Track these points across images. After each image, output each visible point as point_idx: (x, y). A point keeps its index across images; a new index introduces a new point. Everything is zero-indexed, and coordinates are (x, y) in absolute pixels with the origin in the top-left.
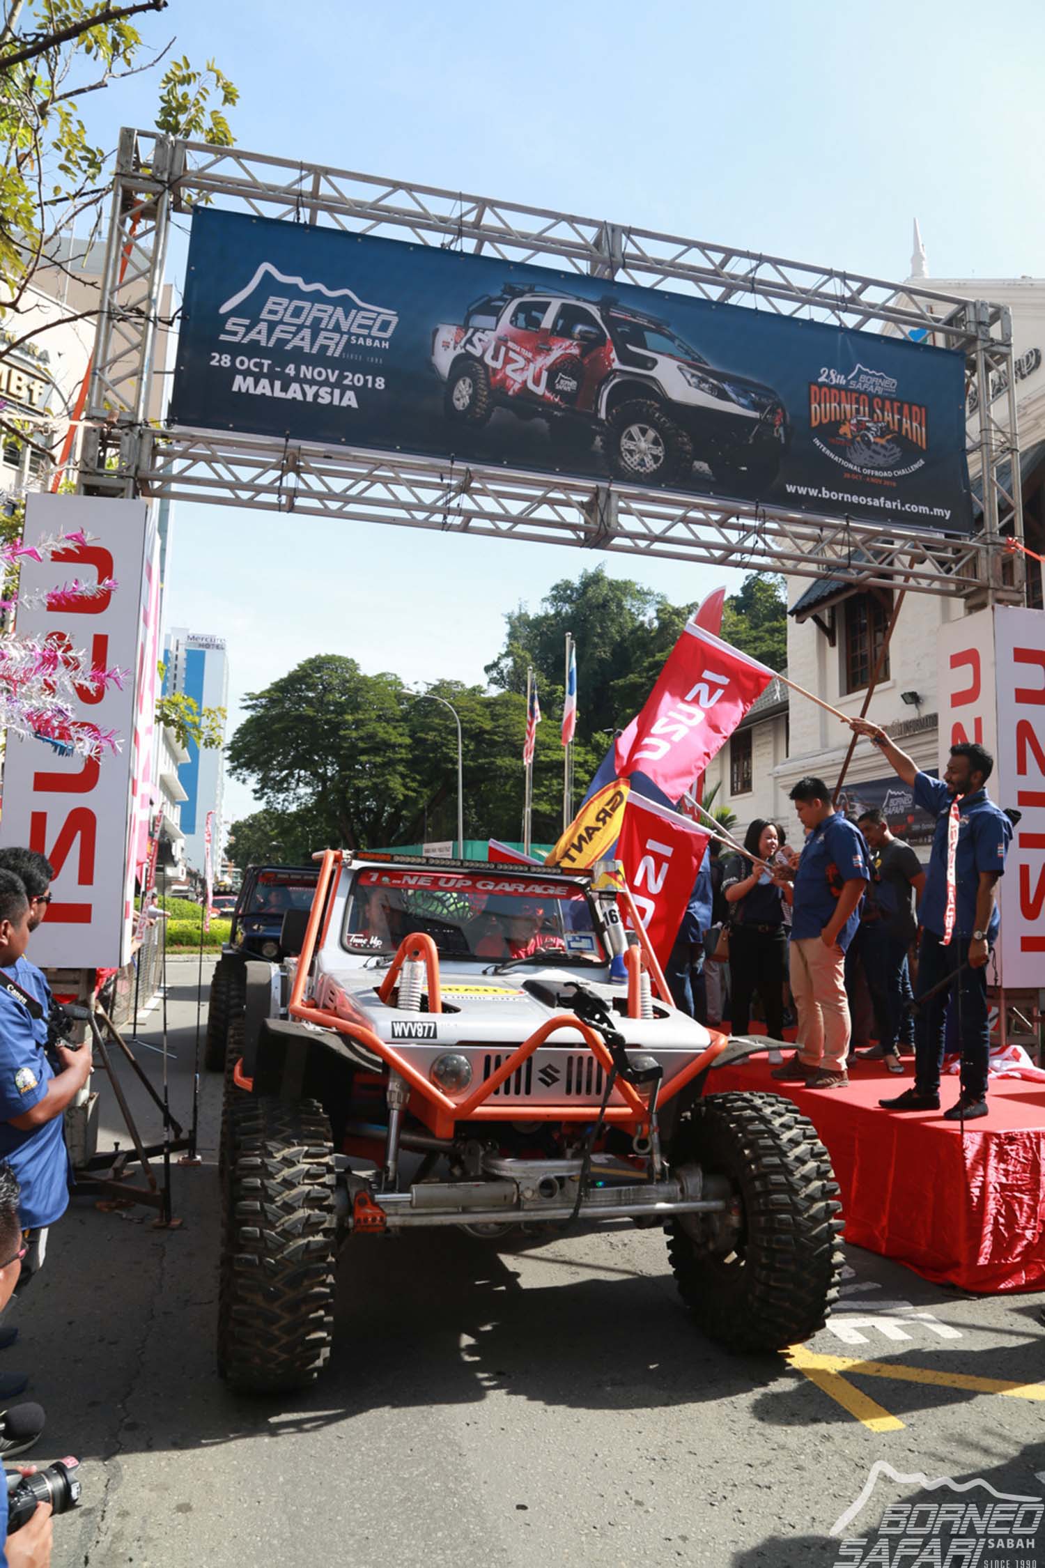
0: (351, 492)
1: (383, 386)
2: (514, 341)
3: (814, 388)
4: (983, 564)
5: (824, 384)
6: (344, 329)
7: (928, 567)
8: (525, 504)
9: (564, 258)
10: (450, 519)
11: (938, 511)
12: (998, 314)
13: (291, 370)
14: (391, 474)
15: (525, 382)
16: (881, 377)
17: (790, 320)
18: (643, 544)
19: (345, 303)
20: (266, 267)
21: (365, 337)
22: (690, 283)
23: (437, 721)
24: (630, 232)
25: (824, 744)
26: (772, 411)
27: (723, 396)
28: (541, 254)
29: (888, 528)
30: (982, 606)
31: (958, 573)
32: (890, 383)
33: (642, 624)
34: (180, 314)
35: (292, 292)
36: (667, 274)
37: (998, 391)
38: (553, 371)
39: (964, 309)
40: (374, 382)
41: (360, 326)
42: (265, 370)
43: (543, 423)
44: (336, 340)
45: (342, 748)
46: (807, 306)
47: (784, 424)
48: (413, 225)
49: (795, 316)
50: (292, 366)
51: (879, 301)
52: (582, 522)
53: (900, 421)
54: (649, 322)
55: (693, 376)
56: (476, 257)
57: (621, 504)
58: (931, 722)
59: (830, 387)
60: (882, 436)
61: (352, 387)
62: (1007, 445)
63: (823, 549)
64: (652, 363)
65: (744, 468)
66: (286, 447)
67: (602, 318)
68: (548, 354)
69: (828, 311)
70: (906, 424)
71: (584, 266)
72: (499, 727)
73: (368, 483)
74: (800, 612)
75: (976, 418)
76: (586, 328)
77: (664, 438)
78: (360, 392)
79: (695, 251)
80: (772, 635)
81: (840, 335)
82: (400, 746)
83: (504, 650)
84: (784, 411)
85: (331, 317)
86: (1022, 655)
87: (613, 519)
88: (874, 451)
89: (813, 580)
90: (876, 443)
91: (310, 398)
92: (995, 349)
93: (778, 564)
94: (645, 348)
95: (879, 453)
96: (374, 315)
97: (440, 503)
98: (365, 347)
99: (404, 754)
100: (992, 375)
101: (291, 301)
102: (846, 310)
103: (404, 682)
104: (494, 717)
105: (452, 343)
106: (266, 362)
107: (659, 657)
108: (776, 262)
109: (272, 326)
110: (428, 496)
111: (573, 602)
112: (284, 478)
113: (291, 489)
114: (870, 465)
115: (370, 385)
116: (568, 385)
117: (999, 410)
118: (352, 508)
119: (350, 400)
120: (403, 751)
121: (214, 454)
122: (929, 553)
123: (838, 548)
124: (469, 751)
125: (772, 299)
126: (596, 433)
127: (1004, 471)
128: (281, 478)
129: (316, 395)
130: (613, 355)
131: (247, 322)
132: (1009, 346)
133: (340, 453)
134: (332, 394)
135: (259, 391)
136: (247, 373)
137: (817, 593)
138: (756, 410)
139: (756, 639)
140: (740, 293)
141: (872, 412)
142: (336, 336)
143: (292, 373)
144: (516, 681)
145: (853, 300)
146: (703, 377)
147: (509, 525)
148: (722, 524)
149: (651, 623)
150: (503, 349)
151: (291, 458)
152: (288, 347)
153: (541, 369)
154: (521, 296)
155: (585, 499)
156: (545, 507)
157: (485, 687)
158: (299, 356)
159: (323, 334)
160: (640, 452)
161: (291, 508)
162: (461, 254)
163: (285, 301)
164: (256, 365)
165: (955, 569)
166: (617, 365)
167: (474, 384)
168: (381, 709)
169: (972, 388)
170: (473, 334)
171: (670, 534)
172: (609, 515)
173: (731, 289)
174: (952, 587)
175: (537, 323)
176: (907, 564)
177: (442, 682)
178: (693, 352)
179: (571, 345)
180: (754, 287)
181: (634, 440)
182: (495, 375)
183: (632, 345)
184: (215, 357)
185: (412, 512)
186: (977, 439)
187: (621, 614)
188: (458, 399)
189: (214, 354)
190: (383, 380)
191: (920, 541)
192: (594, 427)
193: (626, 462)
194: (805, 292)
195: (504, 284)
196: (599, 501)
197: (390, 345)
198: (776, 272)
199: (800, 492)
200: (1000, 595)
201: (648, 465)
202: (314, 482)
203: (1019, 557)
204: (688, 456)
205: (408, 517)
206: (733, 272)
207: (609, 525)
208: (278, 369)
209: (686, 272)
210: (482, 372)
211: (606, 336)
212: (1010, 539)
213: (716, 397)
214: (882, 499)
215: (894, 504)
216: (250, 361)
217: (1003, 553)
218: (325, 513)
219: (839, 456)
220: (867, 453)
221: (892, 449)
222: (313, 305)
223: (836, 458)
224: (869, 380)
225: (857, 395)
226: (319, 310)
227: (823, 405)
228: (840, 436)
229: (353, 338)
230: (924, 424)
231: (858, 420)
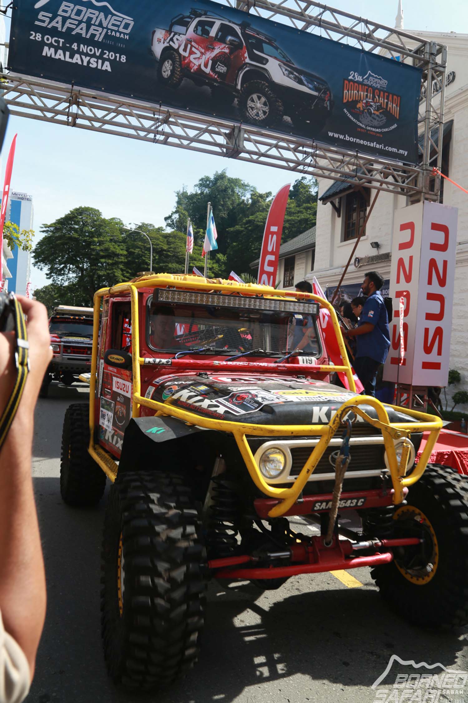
0: (106, 118)
1: (125, 61)
2: (195, 42)
3: (346, 82)
4: (420, 180)
5: (351, 80)
6: (105, 25)
7: (391, 179)
8: (196, 132)
10: (158, 137)
11: (401, 151)
12: (441, 50)
14: (128, 110)
15: (200, 65)
16: (380, 79)
17: (337, 43)
18: (255, 157)
19: (105, 10)
21: (116, 31)
22: (287, 18)
23: (140, 243)
25: (331, 265)
26: (325, 93)
27: (300, 82)
29: (377, 158)
30: (418, 201)
31: (407, 184)
32: (383, 83)
33: (243, 201)
34: (11, 5)
36: (276, 12)
38: (215, 60)
39: (424, 45)
40: (120, 58)
41: (113, 25)
42: (61, 45)
43: (207, 89)
44: (100, 31)
45: (92, 255)
46: (346, 37)
47: (329, 100)
49: (340, 42)
50: (76, 44)
52: (225, 143)
53: (387, 103)
54: (266, 38)
55: (286, 70)
57: (246, 136)
58: (386, 257)
59: (354, 82)
60: (377, 110)
61: (108, 60)
62: (438, 120)
63: (343, 167)
64: (265, 61)
65: (308, 122)
66: (72, 90)
67: (242, 33)
68: (213, 51)
69: (356, 41)
70: (390, 105)
72: (171, 248)
73: (116, 114)
74: (325, 199)
75: (425, 104)
77: (269, 102)
78: (113, 63)
81: (362, 54)
82: (121, 255)
83: (174, 210)
84: (330, 93)
85: (97, 17)
86: (435, 227)
87: (241, 142)
88: (373, 118)
90: (374, 114)
91: (85, 64)
92: (437, 68)
93: (321, 173)
94: (262, 52)
95: (375, 119)
96: (121, 19)
97: (153, 128)
100: (434, 82)
101: (75, 6)
102: (366, 41)
103: (124, 223)
104: (169, 243)
105: (162, 41)
106: (61, 41)
107: (251, 218)
108: (332, 11)
109: (65, 19)
110: (147, 124)
111: (210, 187)
112: (71, 108)
113: (74, 113)
114: (371, 125)
115: (118, 59)
116: (222, 69)
118: (107, 127)
119: (107, 67)
120: (122, 258)
121: (32, 91)
122: (395, 173)
123: (351, 166)
124: (156, 259)
125: (329, 31)
126: (235, 97)
127: (435, 133)
128: (69, 107)
129: (89, 62)
130: (246, 55)
131: (50, 15)
132: (444, 67)
133: (101, 96)
134: (97, 62)
135: (57, 57)
136: (50, 46)
138: (316, 92)
140: (313, 26)
141: (374, 97)
142: (100, 29)
143: (76, 48)
144: (180, 226)
145: (370, 36)
146: (292, 71)
147: (189, 142)
148: (295, 150)
149: (248, 200)
150: (189, 46)
151: (74, 96)
152: (74, 33)
153: (208, 59)
154: (200, 17)
155: (227, 132)
156: (207, 134)
157: (164, 228)
158: (79, 39)
159: (93, 27)
160: (257, 109)
161: (74, 124)
163: (72, 5)
164: (55, 41)
165: (406, 182)
166: (248, 60)
167: (173, 64)
168: (112, 236)
170: (174, 36)
171: (269, 153)
172: (239, 141)
173: (309, 24)
175: (208, 33)
177: (143, 224)
178: (287, 57)
179: (225, 47)
180: (320, 24)
181: (254, 102)
182: (184, 60)
183: (256, 50)
184: (32, 34)
185: (138, 131)
186: (423, 116)
187: (233, 195)
188: (165, 72)
189: (32, 32)
190: (125, 57)
191: (392, 166)
192: (234, 93)
193: (249, 114)
194: (346, 29)
195: (191, 8)
196: (235, 133)
197: (129, 38)
198: (332, 16)
199: (335, 136)
200: (427, 196)
201: (260, 116)
202: (87, 111)
203: (438, 178)
204: (281, 113)
205: (136, 134)
206: (311, 14)
207: (239, 146)
208: (67, 45)
209: (286, 12)
210: (178, 57)
211: (243, 44)
212: (435, 168)
213: (297, 82)
214: (375, 143)
215: (381, 146)
216: (52, 39)
217: (430, 175)
218: (92, 128)
219: (356, 119)
220: (370, 118)
221: (382, 117)
222: (87, 10)
223: (354, 120)
224: (374, 80)
225: (367, 87)
226: (91, 13)
227: (350, 91)
228: (357, 109)
229: (109, 31)
230: (398, 106)
231: (367, 101)
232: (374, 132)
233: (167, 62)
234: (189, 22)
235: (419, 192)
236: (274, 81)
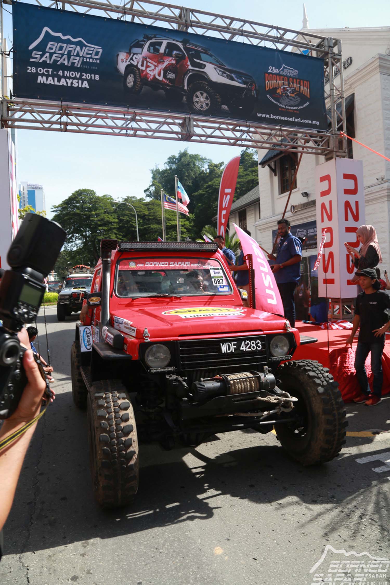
0: (88, 123)
1: (98, 79)
2: (149, 58)
3: (267, 75)
4: (331, 142)
5: (270, 73)
6: (81, 55)
7: (311, 144)
8: (157, 125)
9: (167, 23)
10: (129, 132)
11: (314, 122)
12: (337, 42)
13: (60, 73)
14: (105, 115)
15: (155, 75)
16: (292, 70)
17: (257, 47)
18: (203, 139)
19: (80, 44)
20: (46, 29)
21: (89, 58)
22: (217, 32)
23: (127, 212)
24: (193, 11)
25: (274, 213)
26: (251, 85)
27: (232, 79)
28: (158, 21)
29: (296, 129)
30: (331, 158)
31: (322, 146)
32: (295, 72)
33: (203, 171)
34: (12, 50)
35: (58, 40)
36: (208, 29)
37: (336, 74)
38: (166, 70)
39: (323, 41)
40: (95, 77)
41: (87, 54)
42: (50, 73)
43: (162, 92)
44: (78, 60)
45: (92, 225)
46: (263, 41)
47: (255, 90)
48: (105, 10)
49: (259, 45)
50: (61, 71)
51: (291, 38)
52: (180, 131)
53: (300, 87)
54: (202, 49)
55: (220, 71)
56: (132, 23)
57: (195, 123)
58: (313, 203)
59: (273, 74)
60: (293, 93)
61: (86, 80)
62: (340, 95)
63: (272, 138)
64: (203, 66)
65: (241, 108)
66: (62, 105)
67: (184, 48)
68: (163, 64)
69: (271, 43)
70: (302, 88)
71: (175, 26)
72: (151, 213)
73: (96, 119)
74: (263, 163)
75: (328, 85)
76: (177, 52)
77: (210, 96)
78: (90, 81)
79: (219, 19)
80: (252, 173)
81: (276, 53)
82: (114, 222)
83: (151, 184)
84: (255, 84)
85: (75, 50)
86: (347, 176)
87: (192, 129)
88: (290, 99)
89: (267, 150)
90: (291, 96)
91: (69, 85)
92: (335, 57)
93: (255, 145)
94: (201, 60)
95: (292, 100)
96: (92, 49)
97: (124, 126)
98: (90, 62)
99: (116, 225)
100: (334, 68)
101: (58, 44)
102: (278, 42)
103: (114, 198)
104: (149, 209)
105: (125, 61)
106: (50, 70)
107: (210, 183)
108: (251, 23)
109: (51, 55)
110: (120, 123)
111: (176, 164)
112: (62, 118)
113: (65, 122)
114: (289, 105)
115: (93, 78)
116: (172, 76)
117: (337, 82)
118: (90, 129)
119: (86, 85)
120: (115, 224)
121: (33, 109)
122: (311, 138)
123: (277, 138)
124: (140, 223)
125: (250, 38)
126: (183, 95)
127: (339, 106)
128: (60, 118)
129: (72, 83)
130: (189, 63)
131: (41, 53)
132: (341, 55)
133: (83, 107)
134: (78, 83)
135: (48, 82)
136: (43, 75)
137: (270, 156)
138: (245, 85)
139: (246, 175)
140: (237, 36)
141: (289, 84)
142: (78, 58)
143: (61, 74)
144: (156, 195)
145: (281, 38)
146: (225, 72)
147: (152, 133)
148: (234, 130)
149: (206, 170)
150: (145, 62)
151: (64, 109)
152: (59, 63)
153: (161, 70)
154: (151, 39)
155: (181, 121)
156: (165, 126)
157: (145, 198)
158: (63, 67)
159: (72, 57)
160: (201, 102)
161: (66, 130)
162: (126, 22)
163: (56, 44)
164: (46, 71)
165: (321, 144)
166: (190, 67)
167: (135, 77)
168: (105, 209)
169: (326, 73)
170: (133, 56)
171: (213, 134)
172: (190, 128)
173: (234, 34)
174: (320, 151)
175: (158, 50)
176: (303, 143)
177: (128, 197)
178: (219, 61)
179: (172, 59)
180: (242, 34)
181: (198, 98)
182: (143, 73)
183: (196, 59)
184: (29, 69)
185: (114, 130)
186: (329, 93)
187: (194, 167)
188: (129, 83)
189: (28, 67)
190: (98, 76)
191: (308, 134)
192: (183, 93)
193: (196, 106)
194: (262, 35)
195: (144, 34)
196: (186, 122)
197: (100, 61)
198: (251, 27)
199: (262, 116)
200: (338, 154)
201: (204, 107)
202: (74, 119)
203: (345, 139)
204: (220, 103)
205: (113, 132)
206: (234, 27)
207: (190, 132)
208: (55, 73)
209: (215, 28)
210: (137, 71)
211: (185, 55)
212: (341, 132)
213: (230, 79)
214: (294, 118)
215: (298, 120)
216: (43, 69)
217: (339, 138)
218: (79, 131)
219: (277, 102)
220: (287, 100)
221: (297, 98)
222: (67, 45)
223: (276, 103)
224: (287, 71)
225: (283, 77)
226: (70, 47)
227: (270, 82)
228: (277, 94)
229: (85, 59)
230: (308, 88)
231: (284, 87)
232: (292, 110)
233: (129, 76)
234: (143, 44)
235: (331, 152)
236: (211, 81)
